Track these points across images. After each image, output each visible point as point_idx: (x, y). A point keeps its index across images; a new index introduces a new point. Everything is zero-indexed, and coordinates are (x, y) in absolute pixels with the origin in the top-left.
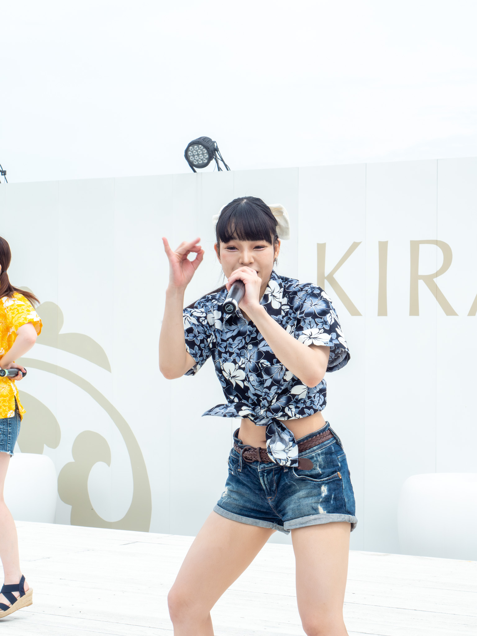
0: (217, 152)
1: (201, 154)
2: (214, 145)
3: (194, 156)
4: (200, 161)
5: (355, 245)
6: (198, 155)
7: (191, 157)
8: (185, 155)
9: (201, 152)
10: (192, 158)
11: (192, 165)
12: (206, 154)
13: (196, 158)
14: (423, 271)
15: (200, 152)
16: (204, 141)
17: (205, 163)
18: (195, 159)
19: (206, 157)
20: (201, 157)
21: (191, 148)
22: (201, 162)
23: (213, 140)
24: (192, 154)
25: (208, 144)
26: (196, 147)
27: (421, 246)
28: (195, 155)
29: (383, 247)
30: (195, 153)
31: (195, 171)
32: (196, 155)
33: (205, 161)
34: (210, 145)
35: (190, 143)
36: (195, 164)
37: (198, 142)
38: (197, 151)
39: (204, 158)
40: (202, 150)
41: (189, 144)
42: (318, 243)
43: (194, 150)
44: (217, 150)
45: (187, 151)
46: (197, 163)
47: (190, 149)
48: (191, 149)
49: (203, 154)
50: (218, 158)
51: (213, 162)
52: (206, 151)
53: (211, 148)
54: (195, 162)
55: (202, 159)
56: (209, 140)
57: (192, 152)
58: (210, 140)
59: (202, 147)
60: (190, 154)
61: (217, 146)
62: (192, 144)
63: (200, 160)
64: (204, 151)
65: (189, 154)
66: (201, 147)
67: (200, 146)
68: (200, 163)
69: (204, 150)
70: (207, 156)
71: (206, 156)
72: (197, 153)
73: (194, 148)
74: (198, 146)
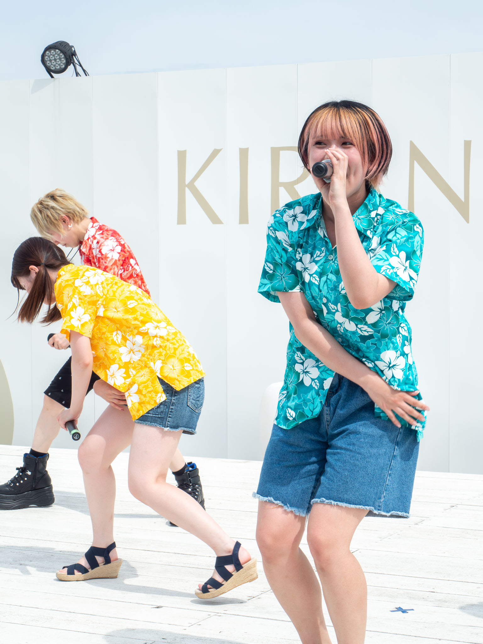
0: (75, 57)
1: (57, 59)
2: (72, 50)
3: (50, 61)
5: (216, 152)
7: (48, 62)
8: (41, 60)
9: (58, 57)
10: (49, 64)
11: (49, 70)
12: (63, 59)
13: (53, 63)
14: (284, 178)
15: (57, 57)
16: (61, 45)
17: (62, 68)
18: (52, 64)
19: (63, 62)
20: (58, 62)
21: (47, 52)
22: (59, 67)
23: (70, 45)
24: (49, 59)
25: (65, 48)
26: (52, 51)
27: (282, 152)
28: (52, 60)
29: (244, 154)
30: (52, 58)
31: (52, 77)
32: (54, 60)
33: (62, 66)
34: (67, 49)
35: (47, 48)
36: (52, 69)
37: (56, 46)
38: (54, 56)
39: (61, 63)
40: (59, 55)
41: (45, 49)
42: (179, 150)
43: (51, 55)
44: (74, 54)
45: (43, 56)
46: (54, 68)
47: (47, 54)
48: (48, 54)
49: (60, 59)
50: (76, 63)
51: (71, 67)
52: (63, 56)
53: (69, 53)
54: (52, 67)
55: (59, 65)
56: (66, 44)
57: (49, 57)
58: (68, 44)
59: (59, 52)
60: (47, 59)
61: (75, 51)
62: (49, 48)
63: (57, 65)
64: (61, 56)
65: (46, 59)
66: (58, 52)
67: (57, 50)
68: (57, 68)
69: (61, 54)
70: (65, 61)
71: (63, 61)
72: (53, 58)
73: (51, 53)
74: (55, 51)
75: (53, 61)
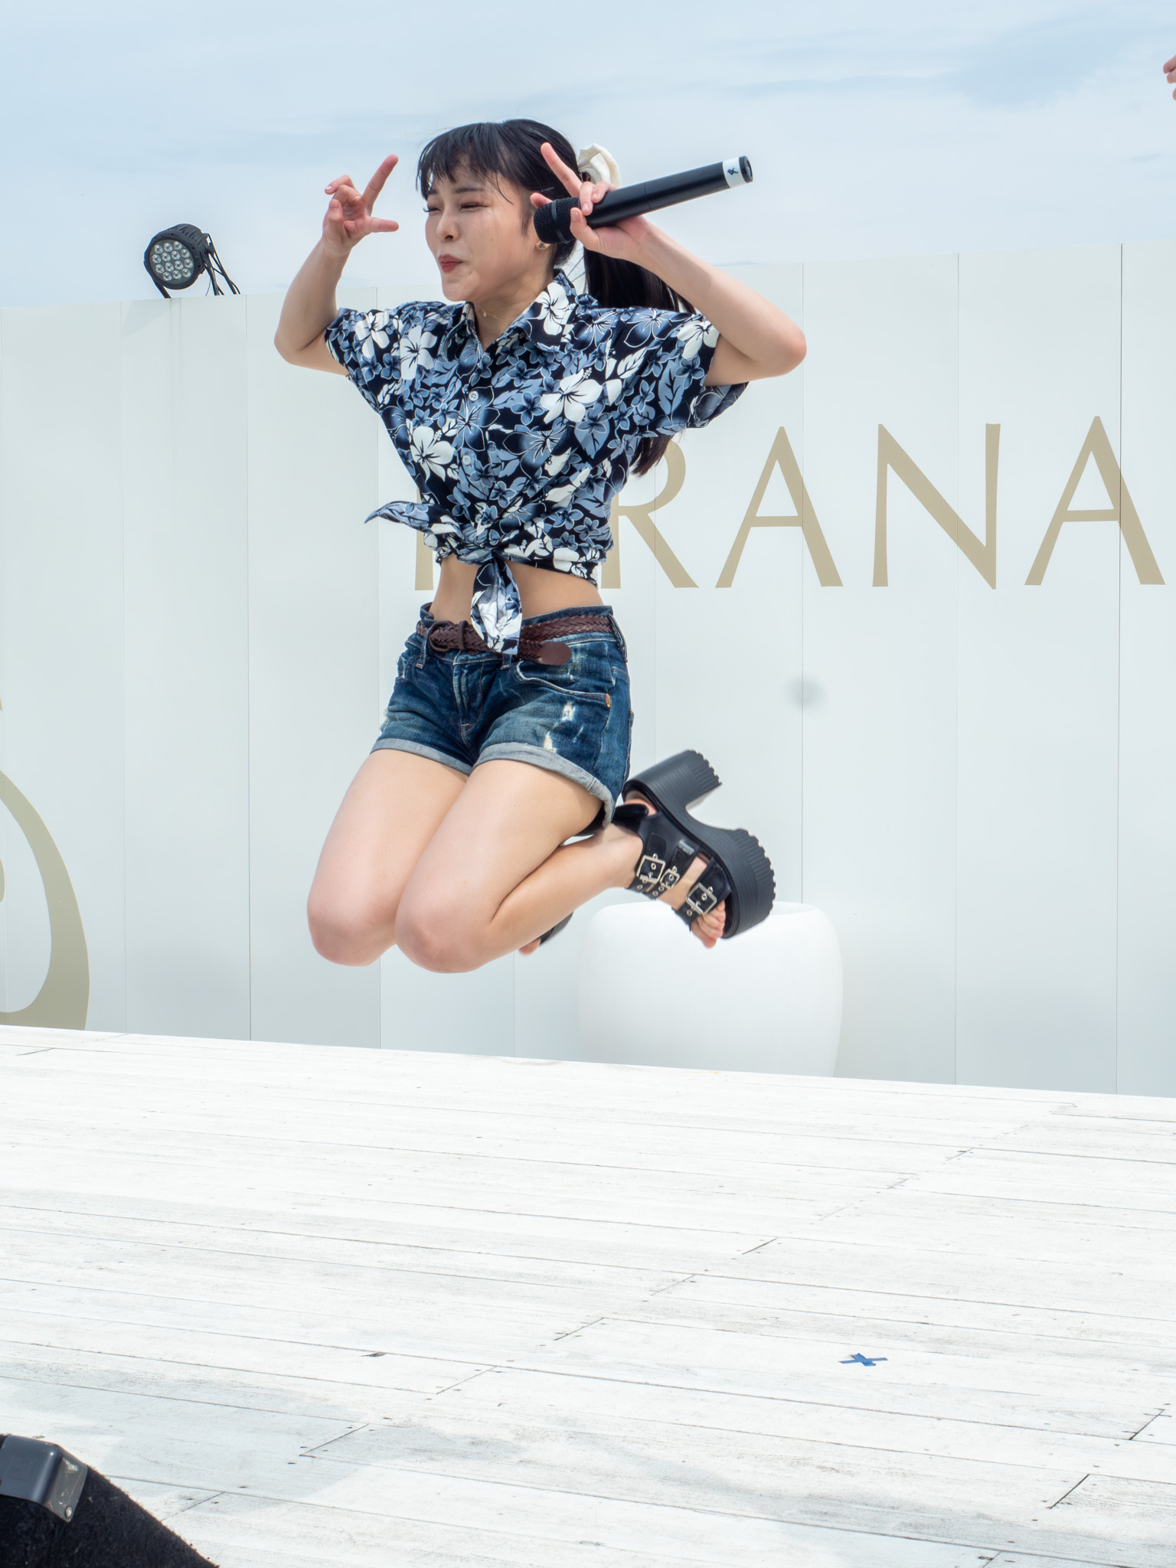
0: (212, 256)
1: (177, 260)
2: (206, 242)
3: (163, 263)
4: (177, 275)
6: (173, 262)
7: (159, 266)
8: (144, 262)
9: (178, 257)
10: (159, 269)
11: (160, 283)
12: (188, 261)
13: (169, 267)
15: (175, 256)
16: (183, 232)
17: (187, 278)
18: (166, 271)
19: (189, 267)
20: (178, 266)
21: (157, 247)
22: (179, 276)
23: (203, 232)
24: (160, 260)
25: (193, 238)
26: (167, 245)
28: (167, 262)
30: (166, 257)
31: (166, 296)
32: (169, 262)
33: (186, 274)
34: (196, 241)
35: (155, 238)
36: (167, 280)
37: (172, 235)
38: (170, 253)
39: (185, 267)
40: (179, 252)
41: (153, 239)
43: (164, 251)
44: (211, 251)
45: (148, 254)
46: (170, 278)
47: (156, 250)
48: (158, 249)
49: (182, 260)
50: (215, 270)
51: (204, 276)
52: (188, 255)
53: (200, 248)
54: (167, 277)
55: (180, 271)
56: (194, 231)
57: (160, 255)
58: (198, 230)
59: (180, 246)
60: (156, 259)
61: (211, 244)
62: (159, 239)
63: (176, 272)
64: (185, 254)
65: (154, 260)
66: (177, 246)
67: (177, 243)
68: (176, 278)
69: (184, 251)
70: (191, 265)
71: (188, 264)
72: (169, 258)
73: (163, 248)
74: (172, 244)
75: (168, 264)
